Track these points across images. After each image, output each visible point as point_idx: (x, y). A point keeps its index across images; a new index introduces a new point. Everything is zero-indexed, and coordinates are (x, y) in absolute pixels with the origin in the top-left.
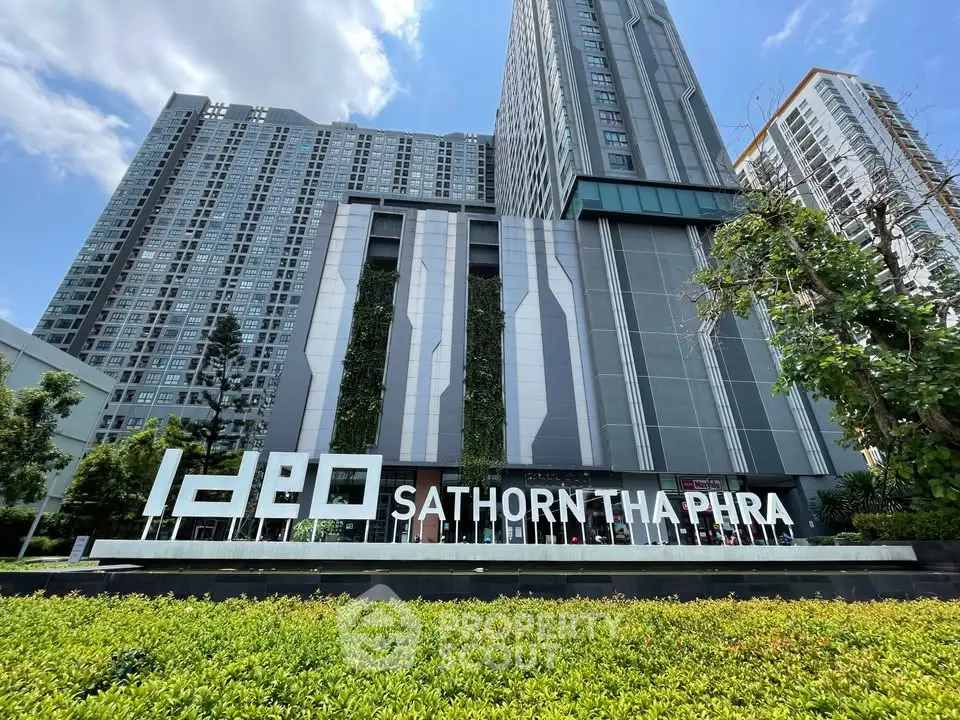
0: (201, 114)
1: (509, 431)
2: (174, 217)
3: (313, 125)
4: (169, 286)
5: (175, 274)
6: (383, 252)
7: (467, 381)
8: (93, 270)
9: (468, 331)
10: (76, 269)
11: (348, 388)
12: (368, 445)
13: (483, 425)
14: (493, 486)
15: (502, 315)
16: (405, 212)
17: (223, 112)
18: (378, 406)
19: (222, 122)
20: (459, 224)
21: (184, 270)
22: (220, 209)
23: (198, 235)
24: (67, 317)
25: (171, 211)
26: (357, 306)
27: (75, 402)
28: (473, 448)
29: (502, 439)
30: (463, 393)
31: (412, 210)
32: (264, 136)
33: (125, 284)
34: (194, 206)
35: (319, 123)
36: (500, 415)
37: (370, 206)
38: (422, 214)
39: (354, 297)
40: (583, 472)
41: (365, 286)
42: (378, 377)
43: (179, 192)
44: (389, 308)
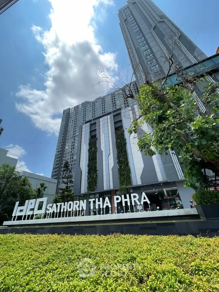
0: (69, 112)
1: (132, 175)
2: (69, 137)
3: (91, 102)
4: (72, 153)
5: (72, 150)
6: (93, 134)
7: (118, 163)
8: (58, 155)
9: (116, 148)
10: (56, 155)
11: (89, 173)
12: (96, 187)
13: (124, 175)
14: (128, 194)
15: (125, 140)
16: (96, 121)
17: (73, 109)
18: (96, 176)
19: (73, 112)
20: (110, 118)
21: (74, 149)
22: (77, 132)
23: (74, 140)
24: (56, 166)
25: (69, 136)
26: (89, 150)
27: (46, 187)
28: (122, 183)
29: (130, 178)
30: (118, 166)
31: (98, 120)
32: (82, 111)
33: (64, 156)
34: (72, 133)
35: (92, 101)
36: (129, 171)
37: (89, 123)
38: (101, 119)
39: (88, 148)
40: (160, 184)
41: (90, 144)
42: (96, 168)
43: (69, 131)
44: (96, 148)
